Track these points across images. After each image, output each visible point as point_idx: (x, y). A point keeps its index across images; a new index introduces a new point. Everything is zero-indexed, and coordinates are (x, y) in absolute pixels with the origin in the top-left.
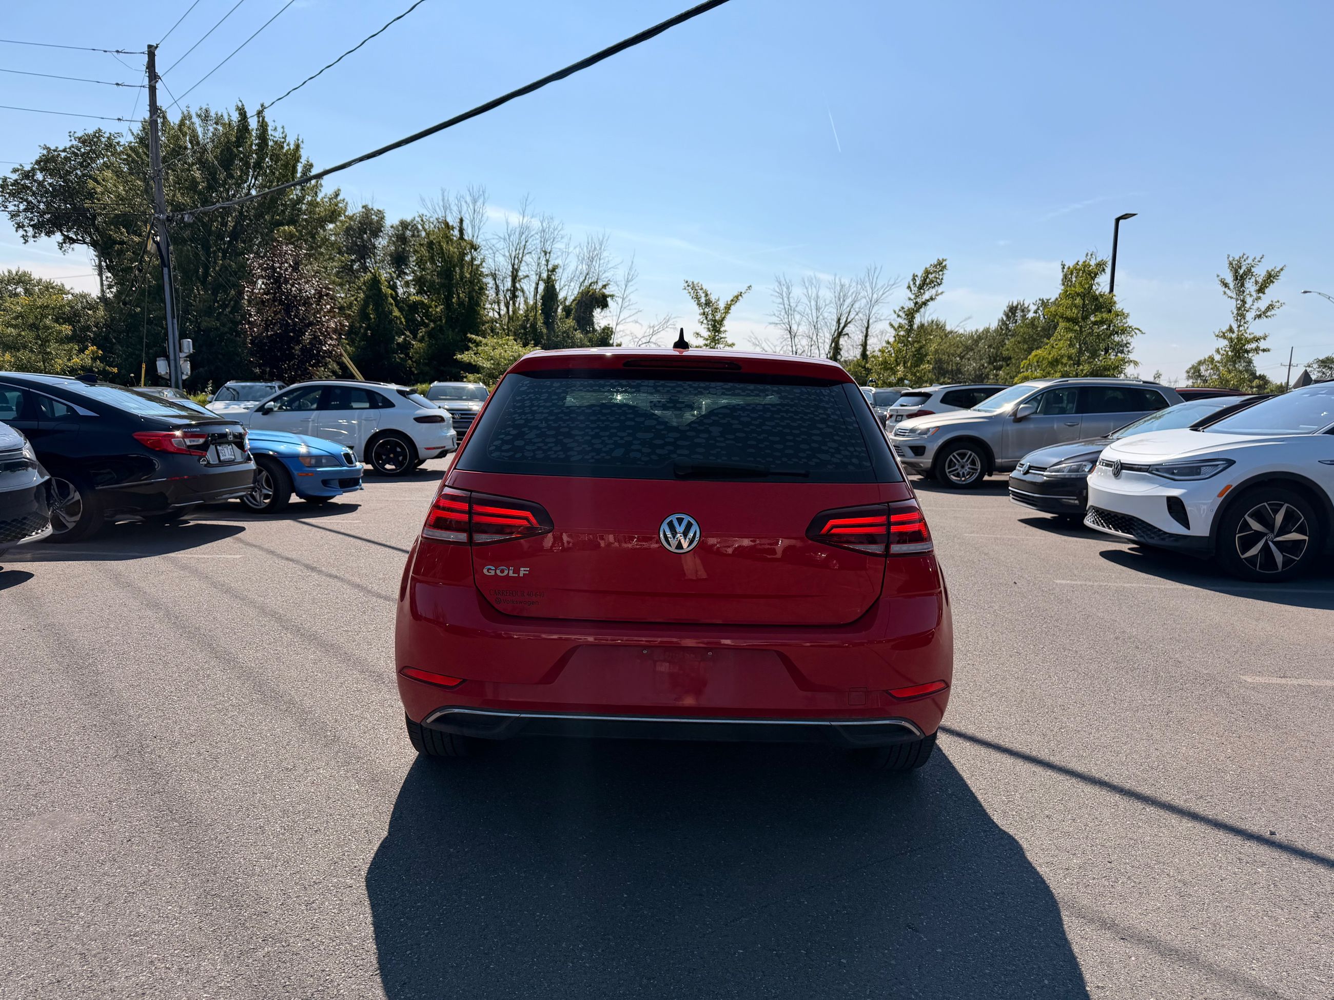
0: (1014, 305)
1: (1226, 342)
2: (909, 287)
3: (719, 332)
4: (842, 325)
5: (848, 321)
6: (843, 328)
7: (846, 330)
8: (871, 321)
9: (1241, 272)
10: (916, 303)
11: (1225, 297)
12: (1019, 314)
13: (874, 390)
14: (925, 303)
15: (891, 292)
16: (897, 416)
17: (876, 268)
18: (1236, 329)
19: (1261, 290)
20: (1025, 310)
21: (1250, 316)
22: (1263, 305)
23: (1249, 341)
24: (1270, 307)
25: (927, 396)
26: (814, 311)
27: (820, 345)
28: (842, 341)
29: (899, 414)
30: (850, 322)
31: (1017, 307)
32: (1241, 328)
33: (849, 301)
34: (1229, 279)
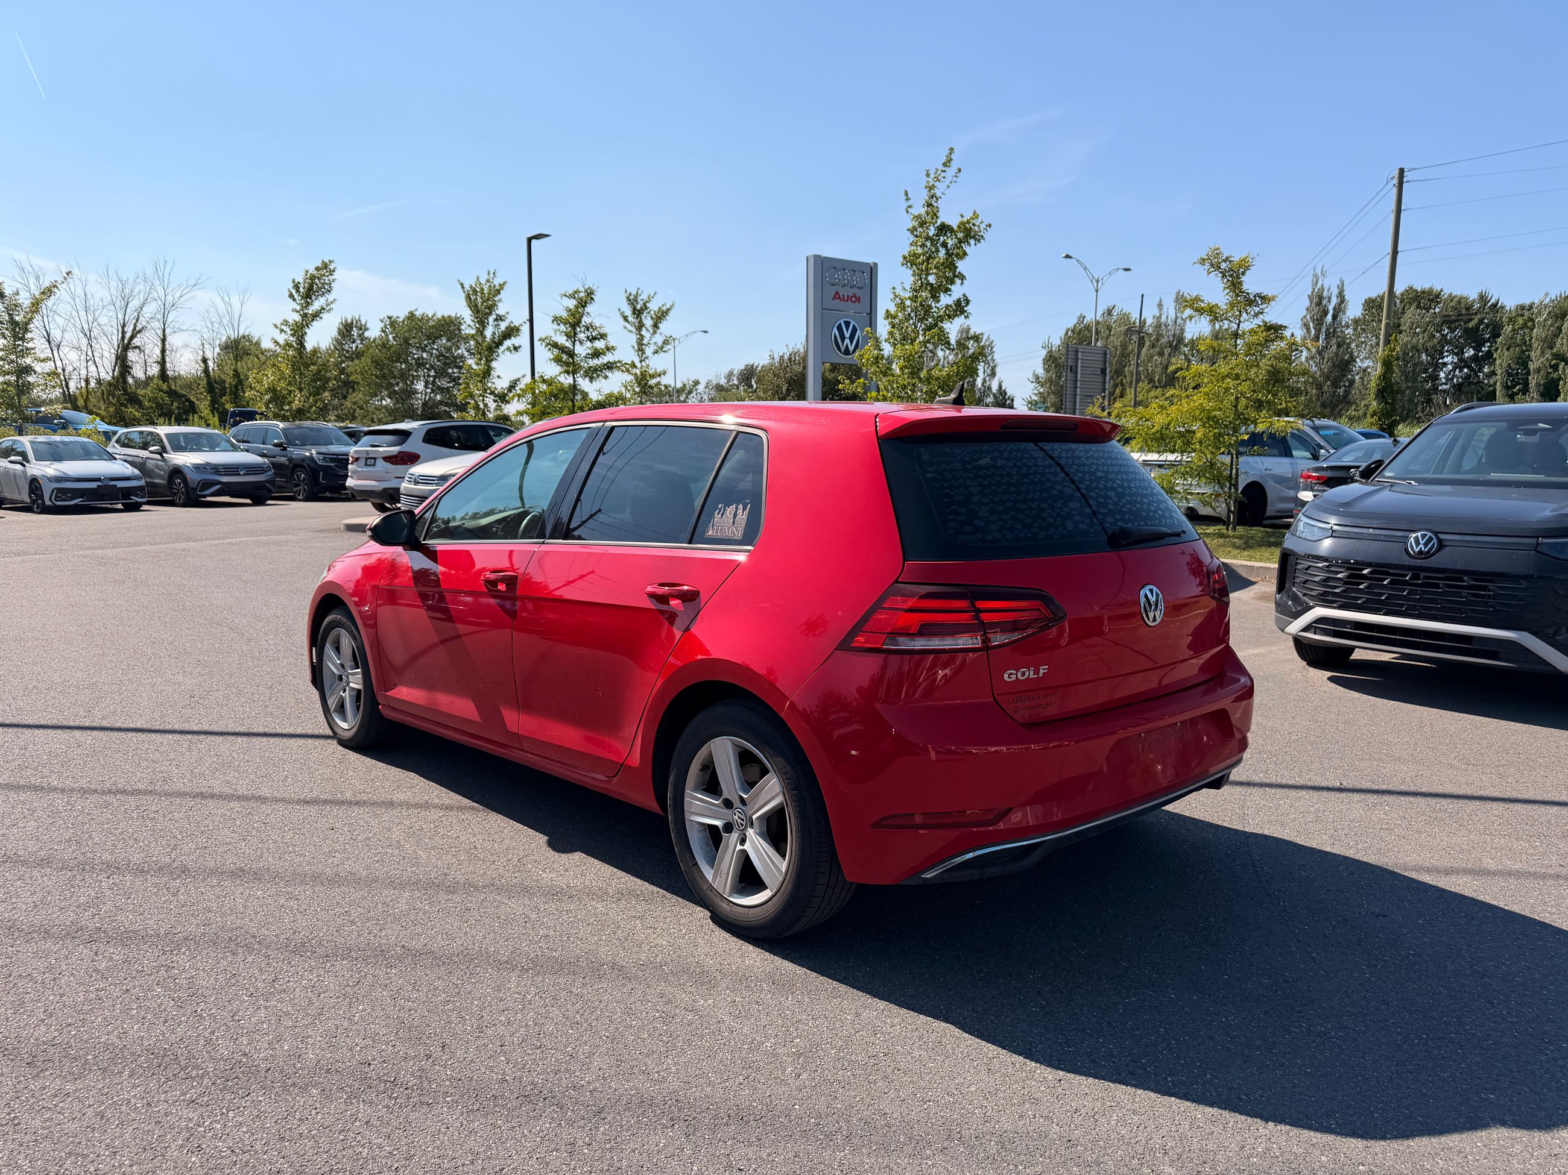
0: (349, 321)
1: (630, 378)
2: (291, 296)
3: (23, 339)
4: (128, 335)
5: (138, 329)
6: (132, 338)
7: (136, 342)
8: (167, 331)
9: (638, 307)
10: (305, 315)
11: (625, 331)
12: (355, 332)
13: (281, 425)
14: (316, 315)
15: (192, 294)
16: (367, 459)
17: (166, 262)
18: (638, 365)
19: (656, 326)
20: (362, 328)
21: (649, 351)
22: (659, 339)
23: (652, 376)
24: (666, 342)
25: (405, 435)
26: (83, 313)
27: (97, 360)
28: (132, 356)
29: (370, 456)
30: (140, 331)
31: (352, 323)
32: (643, 364)
33: (134, 304)
34: (628, 312)
